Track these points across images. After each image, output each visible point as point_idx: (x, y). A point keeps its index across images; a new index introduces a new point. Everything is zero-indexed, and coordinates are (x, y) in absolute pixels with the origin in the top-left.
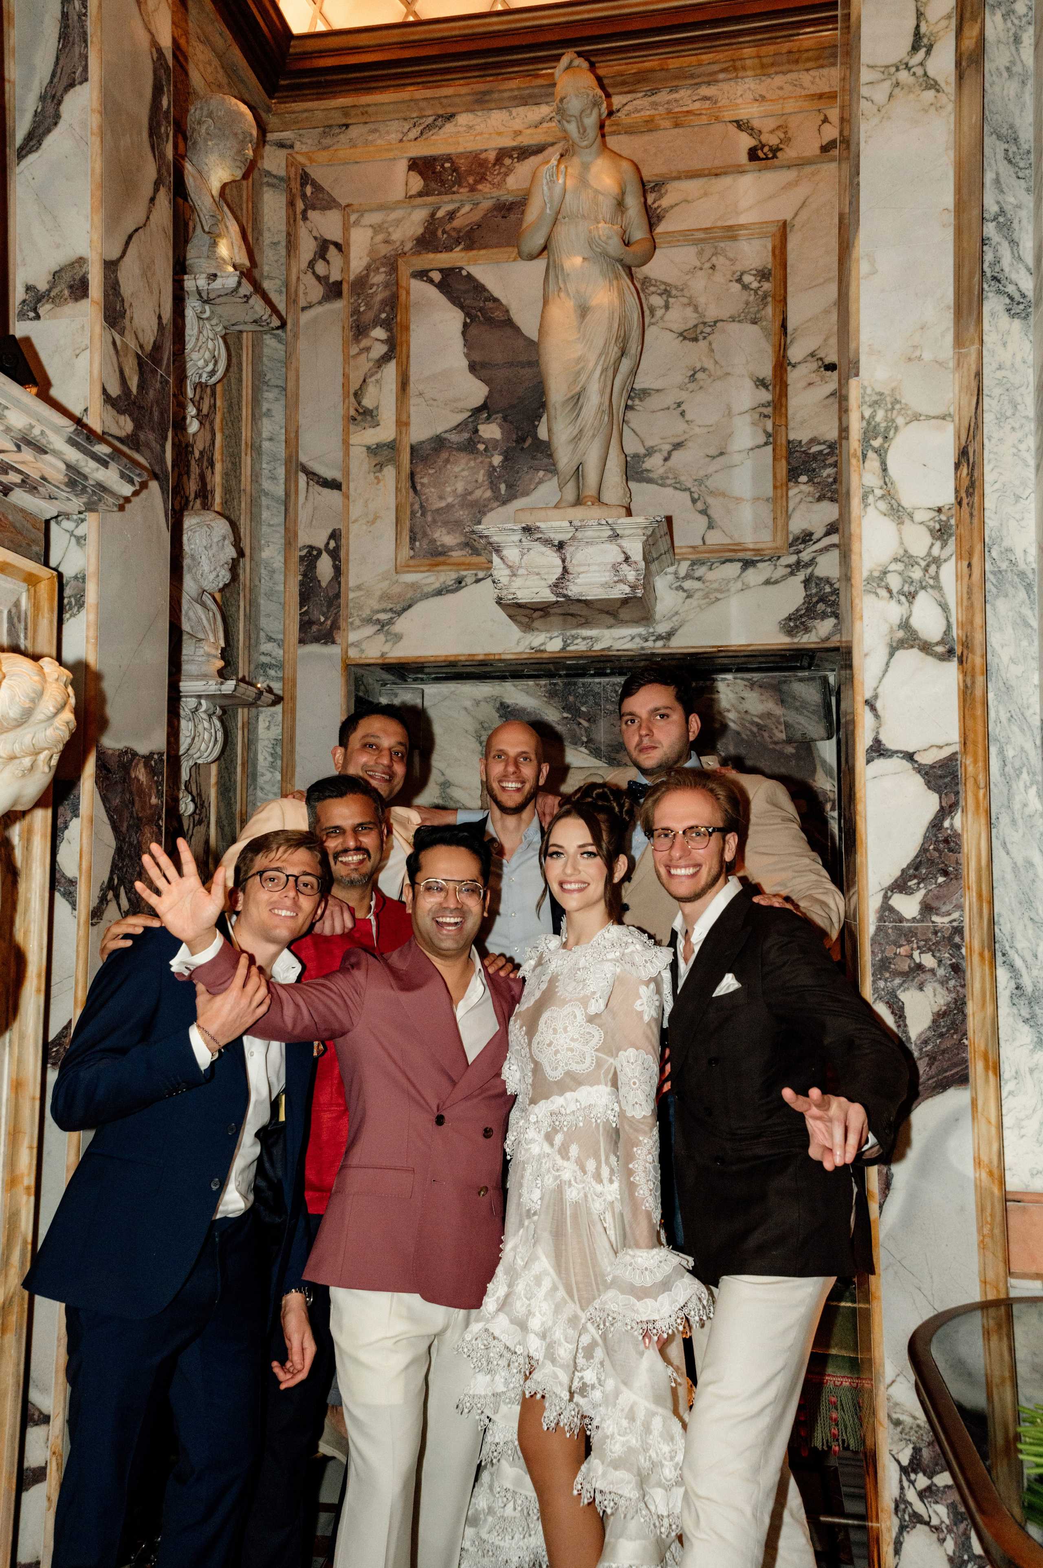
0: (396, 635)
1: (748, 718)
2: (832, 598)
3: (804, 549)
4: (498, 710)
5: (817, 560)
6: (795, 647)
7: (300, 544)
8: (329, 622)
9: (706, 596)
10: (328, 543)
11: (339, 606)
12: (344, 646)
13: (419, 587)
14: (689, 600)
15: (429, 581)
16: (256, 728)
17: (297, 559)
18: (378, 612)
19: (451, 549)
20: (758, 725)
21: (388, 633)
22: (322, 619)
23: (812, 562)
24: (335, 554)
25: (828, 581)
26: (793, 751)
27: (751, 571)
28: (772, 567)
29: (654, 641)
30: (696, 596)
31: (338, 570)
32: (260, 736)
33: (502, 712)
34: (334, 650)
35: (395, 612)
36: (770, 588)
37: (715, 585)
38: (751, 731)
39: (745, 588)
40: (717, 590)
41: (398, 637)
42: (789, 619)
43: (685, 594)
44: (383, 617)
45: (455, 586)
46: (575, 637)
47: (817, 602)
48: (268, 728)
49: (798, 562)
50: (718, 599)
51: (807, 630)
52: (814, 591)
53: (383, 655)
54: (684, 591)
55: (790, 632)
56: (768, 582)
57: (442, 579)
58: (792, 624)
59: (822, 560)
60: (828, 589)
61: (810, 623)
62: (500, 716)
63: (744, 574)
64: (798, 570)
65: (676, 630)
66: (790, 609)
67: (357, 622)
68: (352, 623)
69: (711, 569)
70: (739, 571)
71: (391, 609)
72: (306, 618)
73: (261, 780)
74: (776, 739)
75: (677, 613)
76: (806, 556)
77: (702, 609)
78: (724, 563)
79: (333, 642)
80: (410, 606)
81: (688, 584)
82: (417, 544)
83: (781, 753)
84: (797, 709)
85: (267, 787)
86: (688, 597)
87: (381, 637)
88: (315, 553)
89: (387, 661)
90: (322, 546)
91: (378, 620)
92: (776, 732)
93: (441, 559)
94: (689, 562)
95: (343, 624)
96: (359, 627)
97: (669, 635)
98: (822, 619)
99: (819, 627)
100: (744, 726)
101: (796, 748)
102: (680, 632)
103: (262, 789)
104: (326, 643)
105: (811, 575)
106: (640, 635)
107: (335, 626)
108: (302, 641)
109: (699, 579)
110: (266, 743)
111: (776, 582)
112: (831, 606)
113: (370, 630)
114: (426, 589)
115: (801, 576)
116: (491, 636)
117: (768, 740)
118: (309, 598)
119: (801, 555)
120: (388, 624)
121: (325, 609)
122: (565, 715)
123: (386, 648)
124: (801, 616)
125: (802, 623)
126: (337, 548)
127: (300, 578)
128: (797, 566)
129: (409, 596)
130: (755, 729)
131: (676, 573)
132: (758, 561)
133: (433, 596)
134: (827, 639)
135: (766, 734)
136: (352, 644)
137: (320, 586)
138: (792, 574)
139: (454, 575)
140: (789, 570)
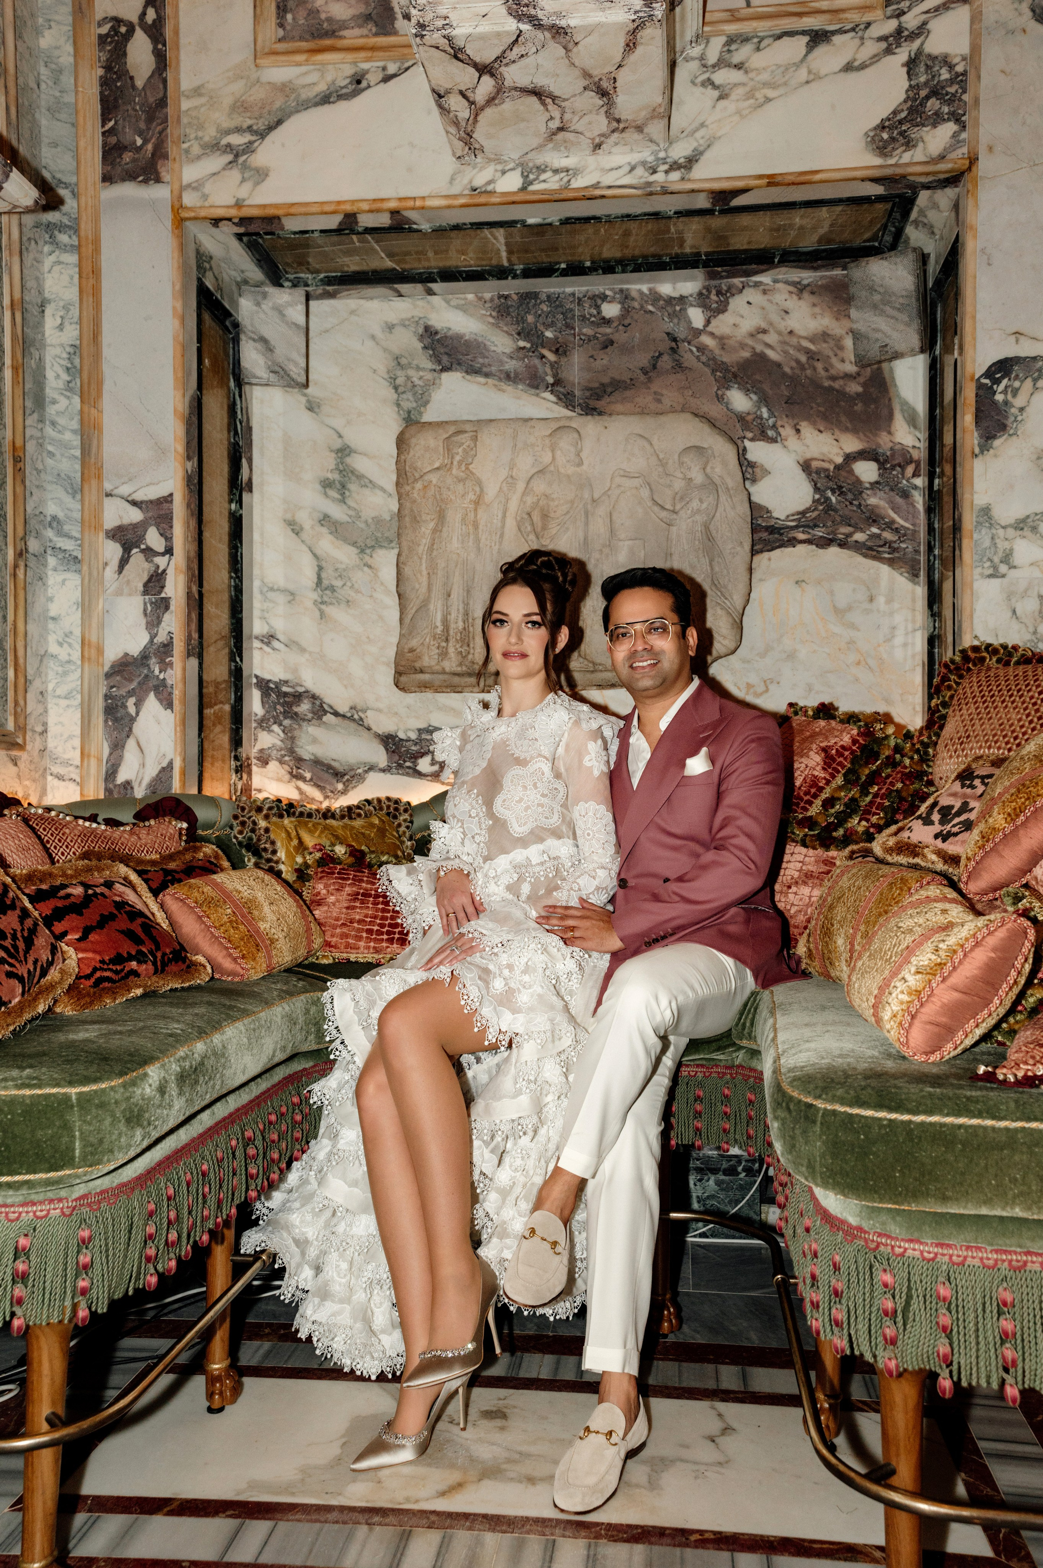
0: (257, 170)
1: (794, 341)
2: (952, 90)
3: (910, 8)
4: (421, 338)
5: (930, 26)
6: (888, 172)
7: (99, 15)
8: (150, 147)
9: (750, 95)
10: (144, 14)
11: (165, 120)
12: (176, 186)
13: (293, 90)
14: (723, 103)
15: (309, 79)
16: (39, 325)
17: (95, 40)
18: (228, 132)
19: (343, 25)
20: (807, 351)
21: (245, 167)
22: (139, 142)
23: (922, 30)
24: (156, 32)
25: (946, 61)
26: (860, 389)
27: (822, 50)
28: (857, 41)
29: (667, 172)
30: (733, 96)
31: (161, 60)
32: (48, 341)
33: (427, 341)
34: (160, 193)
35: (256, 133)
36: (853, 76)
37: (765, 77)
38: (798, 362)
39: (814, 78)
40: (766, 85)
41: (261, 175)
42: (882, 127)
43: (716, 93)
44: (237, 140)
45: (351, 88)
46: (541, 169)
47: (927, 98)
48: (61, 327)
49: (899, 31)
50: (768, 100)
51: (909, 144)
52: (923, 79)
53: (238, 205)
54: (715, 87)
55: (882, 148)
56: (849, 68)
57: (329, 78)
58: (885, 136)
59: (937, 26)
60: (945, 75)
61: (914, 132)
62: (425, 348)
63: (811, 57)
64: (899, 45)
65: (701, 153)
66: (882, 110)
67: (196, 150)
68: (187, 151)
69: (758, 49)
70: (803, 51)
71: (250, 128)
72: (113, 140)
73: (51, 411)
74: (833, 372)
75: (702, 125)
76: (911, 21)
77: (742, 117)
78: (779, 37)
79: (158, 180)
80: (279, 122)
81: (722, 76)
82: (289, 17)
83: (842, 394)
84: (875, 307)
85: (62, 421)
86: (721, 97)
87: (235, 175)
88: (123, 30)
89: (246, 212)
90: (134, 19)
91: (229, 145)
92: (834, 361)
93: (328, 42)
94: (723, 39)
95: (172, 150)
96: (198, 158)
97: (691, 161)
98: (934, 126)
99: (927, 138)
100: (785, 352)
101: (864, 385)
102: (707, 155)
103: (53, 424)
104: (146, 181)
105: (920, 52)
106: (644, 163)
107: (160, 153)
108: (107, 179)
109: (739, 66)
110: (58, 351)
111: (863, 67)
112: (950, 102)
113: (217, 162)
114: (306, 94)
115: (903, 55)
116: (410, 170)
117: (823, 373)
118: (116, 107)
119: (903, 19)
120: (244, 152)
121: (142, 125)
122: (522, 344)
123: (243, 192)
124: (901, 122)
125: (902, 133)
126: (160, 21)
127: (101, 72)
128: (899, 36)
129: (278, 104)
130: (803, 359)
131: (702, 58)
132: (834, 33)
133: (316, 104)
134: (942, 157)
135: (819, 366)
136: (189, 186)
137: (133, 87)
138: (889, 51)
139: (349, 70)
140: (884, 45)
